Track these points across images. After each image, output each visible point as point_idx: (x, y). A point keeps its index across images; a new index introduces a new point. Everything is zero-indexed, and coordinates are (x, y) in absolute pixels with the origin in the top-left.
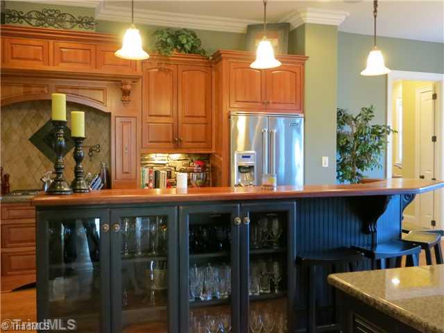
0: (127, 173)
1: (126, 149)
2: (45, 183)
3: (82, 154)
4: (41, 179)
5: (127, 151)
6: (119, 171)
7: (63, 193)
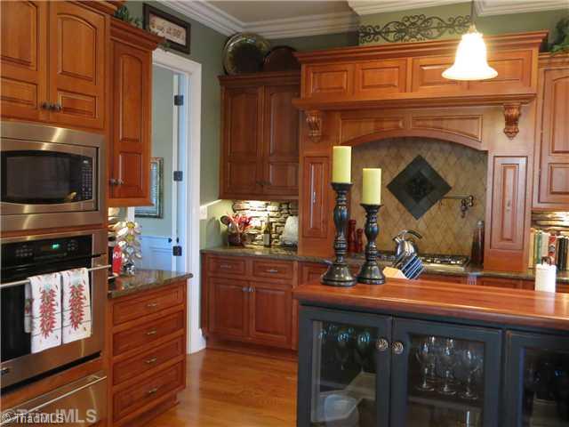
0: (508, 240)
1: (509, 205)
2: (398, 244)
3: (376, 229)
4: (394, 240)
5: (509, 208)
6: (496, 235)
7: (342, 284)
